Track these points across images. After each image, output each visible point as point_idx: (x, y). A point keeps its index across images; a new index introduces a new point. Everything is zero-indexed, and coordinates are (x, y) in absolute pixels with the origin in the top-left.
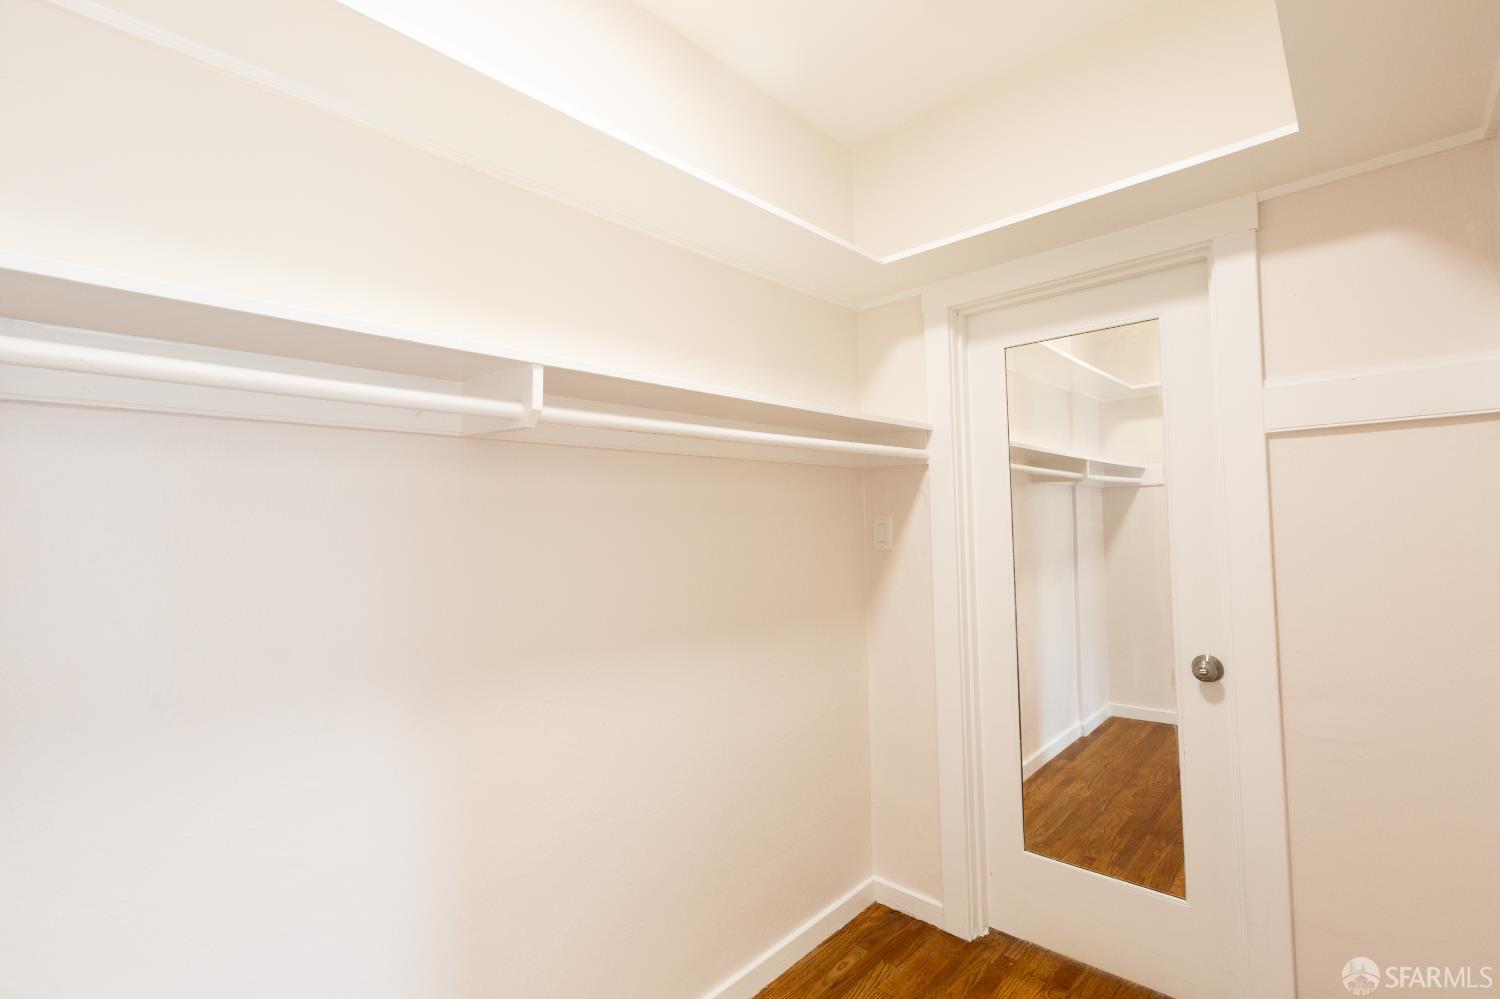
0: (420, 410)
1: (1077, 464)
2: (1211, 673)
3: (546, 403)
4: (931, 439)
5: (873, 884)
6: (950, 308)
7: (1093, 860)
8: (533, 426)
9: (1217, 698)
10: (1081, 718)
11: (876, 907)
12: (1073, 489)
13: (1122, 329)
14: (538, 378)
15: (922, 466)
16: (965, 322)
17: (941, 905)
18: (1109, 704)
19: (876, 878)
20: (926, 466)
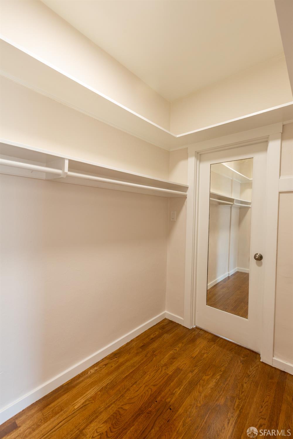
0: (32, 171)
1: (232, 200)
2: (259, 258)
3: (69, 171)
4: (188, 189)
5: (165, 313)
6: (196, 152)
7: (227, 309)
8: (65, 177)
9: (260, 265)
10: (229, 271)
11: (165, 319)
12: (231, 207)
13: (243, 160)
14: (67, 163)
15: (185, 197)
16: (200, 156)
17: (183, 319)
18: (237, 268)
19: (166, 311)
20: (186, 197)
